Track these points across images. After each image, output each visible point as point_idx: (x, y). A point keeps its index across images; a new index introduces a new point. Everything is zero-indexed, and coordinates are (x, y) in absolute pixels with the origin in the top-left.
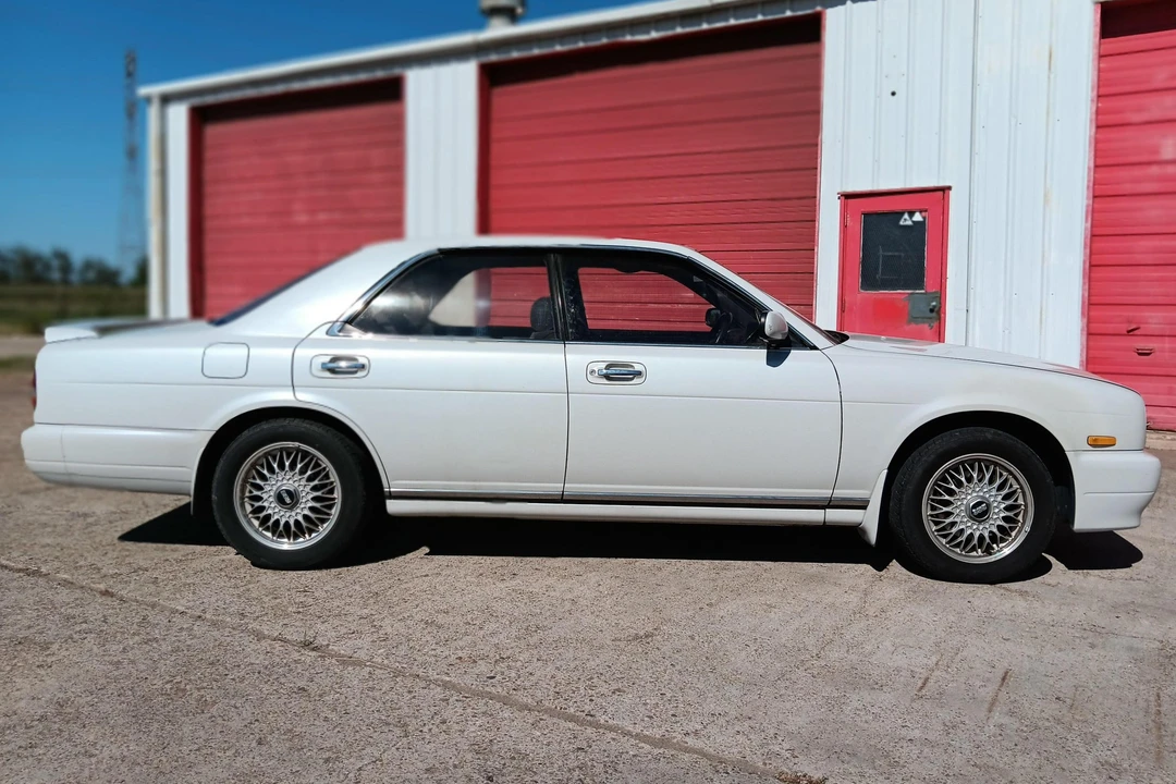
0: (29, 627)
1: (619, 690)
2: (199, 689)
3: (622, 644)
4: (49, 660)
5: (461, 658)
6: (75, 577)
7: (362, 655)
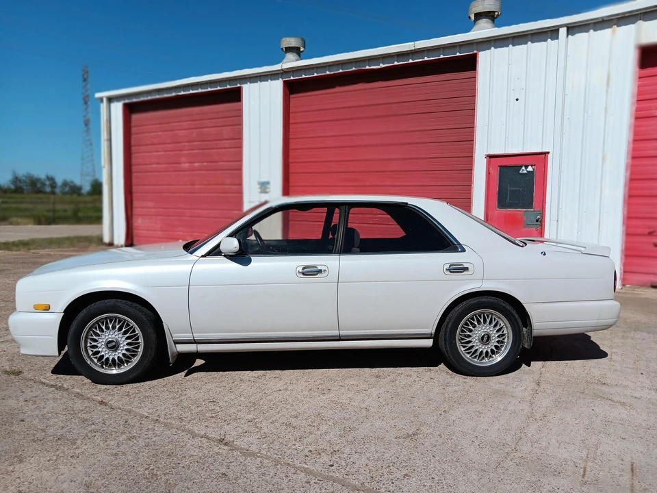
0: (63, 427)
1: (406, 475)
2: (165, 474)
3: (401, 441)
4: (77, 452)
5: (311, 451)
6: (83, 391)
7: (254, 448)
